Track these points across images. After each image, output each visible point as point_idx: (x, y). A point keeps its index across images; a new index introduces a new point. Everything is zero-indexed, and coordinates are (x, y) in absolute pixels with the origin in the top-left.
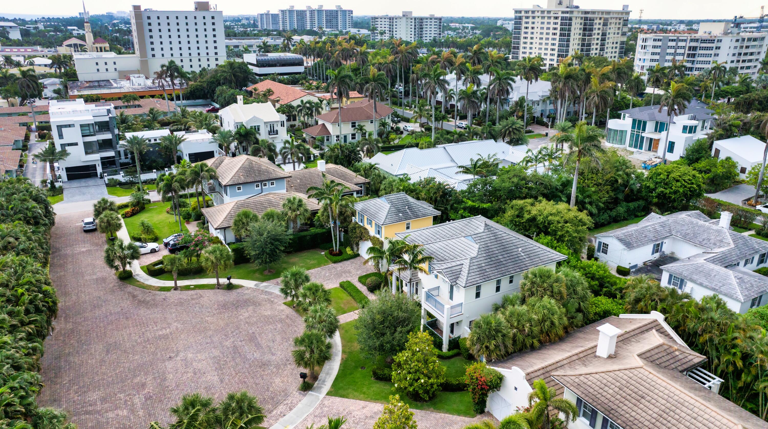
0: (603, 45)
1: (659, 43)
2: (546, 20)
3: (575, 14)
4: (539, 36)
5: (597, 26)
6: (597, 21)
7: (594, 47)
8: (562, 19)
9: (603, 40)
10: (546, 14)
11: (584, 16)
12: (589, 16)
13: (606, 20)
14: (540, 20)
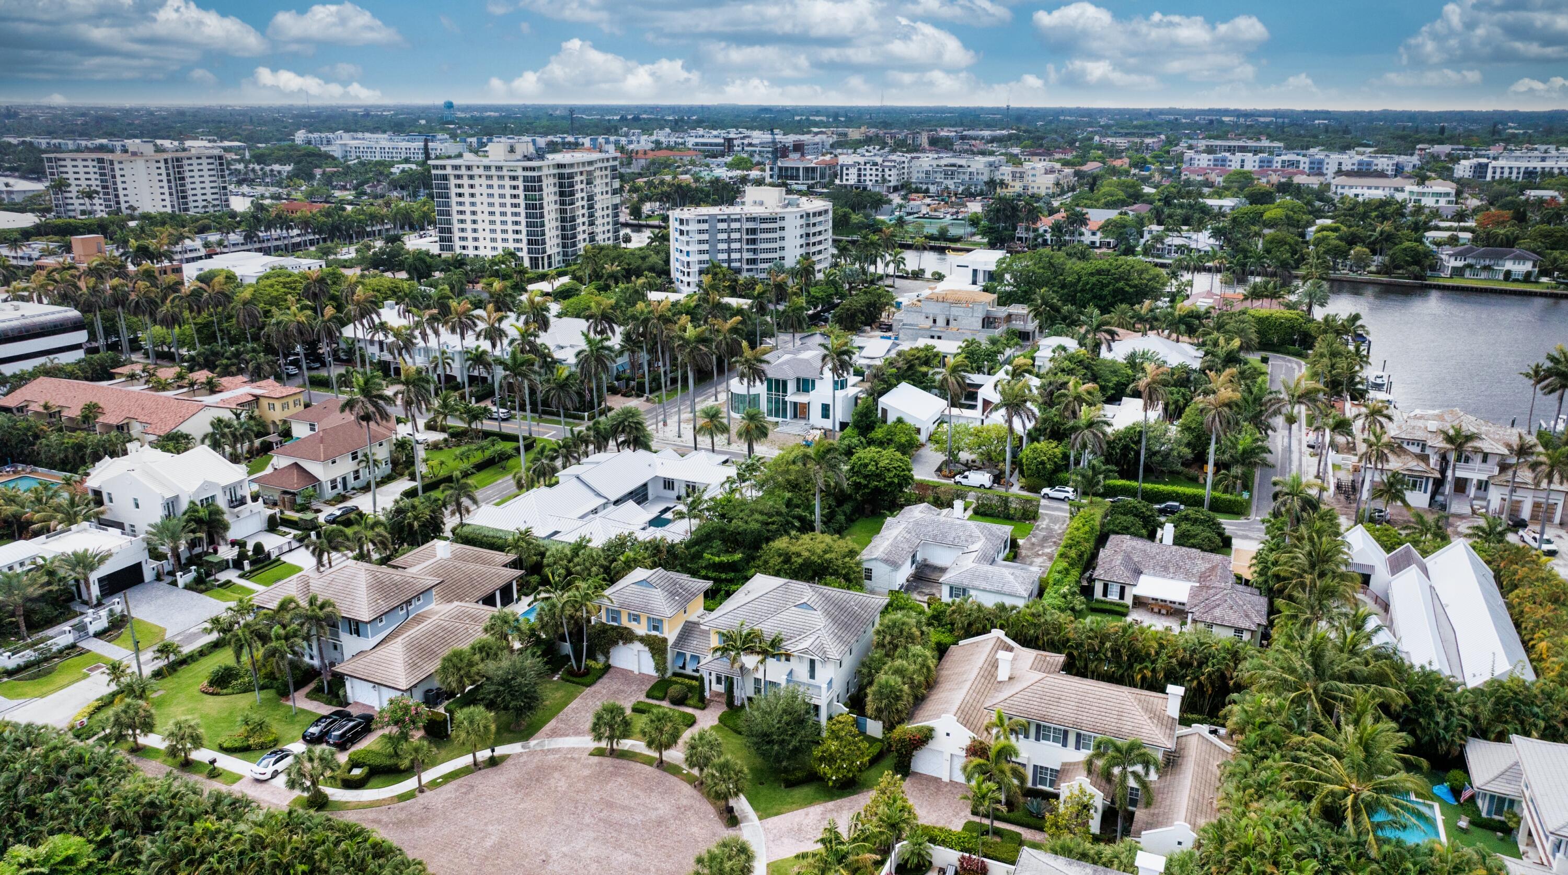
0: (591, 215)
1: (705, 226)
2: (495, 182)
3: (545, 171)
4: (487, 209)
5: (578, 187)
6: (578, 178)
7: (580, 220)
8: (526, 179)
9: (591, 207)
10: (493, 172)
11: (556, 171)
12: (567, 171)
13: (589, 173)
14: (484, 182)
